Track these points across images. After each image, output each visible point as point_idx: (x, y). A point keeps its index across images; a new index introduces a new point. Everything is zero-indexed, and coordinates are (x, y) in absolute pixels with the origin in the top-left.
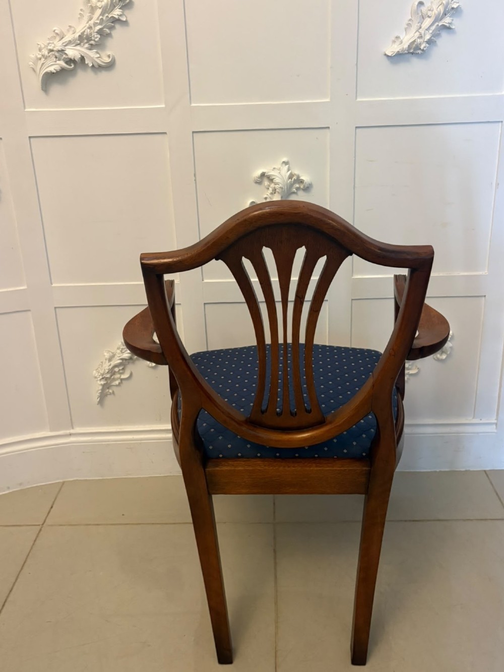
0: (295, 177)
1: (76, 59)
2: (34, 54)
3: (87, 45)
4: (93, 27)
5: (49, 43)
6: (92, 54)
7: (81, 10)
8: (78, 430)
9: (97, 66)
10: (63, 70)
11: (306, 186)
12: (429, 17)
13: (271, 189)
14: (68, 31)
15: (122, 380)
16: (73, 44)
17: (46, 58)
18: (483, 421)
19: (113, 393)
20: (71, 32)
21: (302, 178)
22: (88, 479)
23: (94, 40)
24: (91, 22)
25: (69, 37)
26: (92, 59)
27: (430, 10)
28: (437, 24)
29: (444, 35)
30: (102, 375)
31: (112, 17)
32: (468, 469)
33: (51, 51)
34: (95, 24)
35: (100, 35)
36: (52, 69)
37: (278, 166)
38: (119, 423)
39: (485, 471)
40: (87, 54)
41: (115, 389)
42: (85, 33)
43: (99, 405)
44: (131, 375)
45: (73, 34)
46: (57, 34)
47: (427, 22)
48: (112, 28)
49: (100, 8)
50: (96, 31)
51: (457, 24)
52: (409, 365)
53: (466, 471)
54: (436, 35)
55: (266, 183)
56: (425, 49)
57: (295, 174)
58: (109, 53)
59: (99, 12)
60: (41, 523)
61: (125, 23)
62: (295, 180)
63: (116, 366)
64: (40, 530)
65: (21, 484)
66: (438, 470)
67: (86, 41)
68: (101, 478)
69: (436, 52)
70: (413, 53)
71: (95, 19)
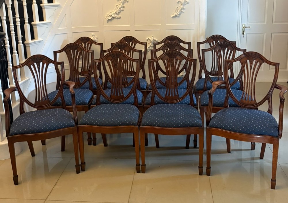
0: (154, 39)
1: (114, 17)
2: (106, 16)
5: (109, 14)
6: (117, 16)
7: (115, 8)
9: (118, 18)
10: (111, 19)
11: (156, 41)
13: (150, 42)
17: (108, 17)
25: (113, 13)
27: (179, 9)
28: (180, 11)
29: (182, 13)
36: (110, 19)
37: (151, 37)
42: (116, 12)
46: (111, 12)
47: (178, 11)
48: (121, 11)
50: (118, 12)
51: (184, 11)
54: (180, 13)
55: (149, 40)
56: (178, 16)
58: (120, 16)
59: (118, 9)
67: (116, 14)
69: (181, 16)
70: (176, 17)
71: (118, 10)
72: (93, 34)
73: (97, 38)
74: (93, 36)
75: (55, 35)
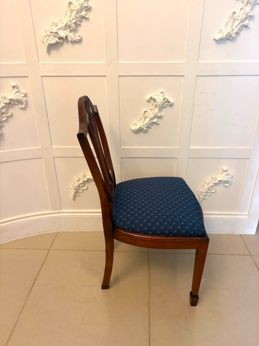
0: (166, 100)
1: (63, 37)
2: (43, 34)
3: (69, 30)
4: (72, 21)
5: (50, 29)
6: (71, 35)
7: (66, 11)
8: (63, 211)
9: (73, 41)
10: (57, 43)
11: (171, 104)
12: (238, 20)
13: (154, 105)
14: (60, 22)
15: (83, 190)
16: (62, 29)
17: (49, 36)
18: (242, 213)
19: (79, 195)
20: (61, 23)
21: (169, 100)
22: (68, 231)
23: (72, 28)
24: (71, 18)
25: (60, 25)
26: (71, 37)
27: (238, 16)
28: (241, 24)
29: (244, 30)
30: (75, 187)
31: (81, 15)
32: (233, 233)
33: (51, 32)
34: (73, 19)
35: (75, 25)
36: (52, 42)
37: (158, 94)
38: (82, 208)
39: (241, 234)
40: (69, 35)
41: (81, 194)
42: (68, 24)
43: (73, 201)
44: (87, 188)
45: (62, 24)
46: (54, 24)
47: (237, 23)
48: (81, 21)
49: (75, 11)
50: (73, 23)
52: (212, 188)
53: (232, 234)
54: (240, 30)
55: (152, 102)
56: (234, 37)
57: (166, 98)
58: (79, 34)
59: (74, 13)
60: (49, 248)
61: (87, 19)
62: (166, 101)
63: (81, 184)
64: (49, 252)
65: (39, 232)
66: (220, 233)
67: (68, 28)
68: (74, 231)
71: (73, 17)
72: (13, 84)
73: (26, 95)
74: (16, 90)
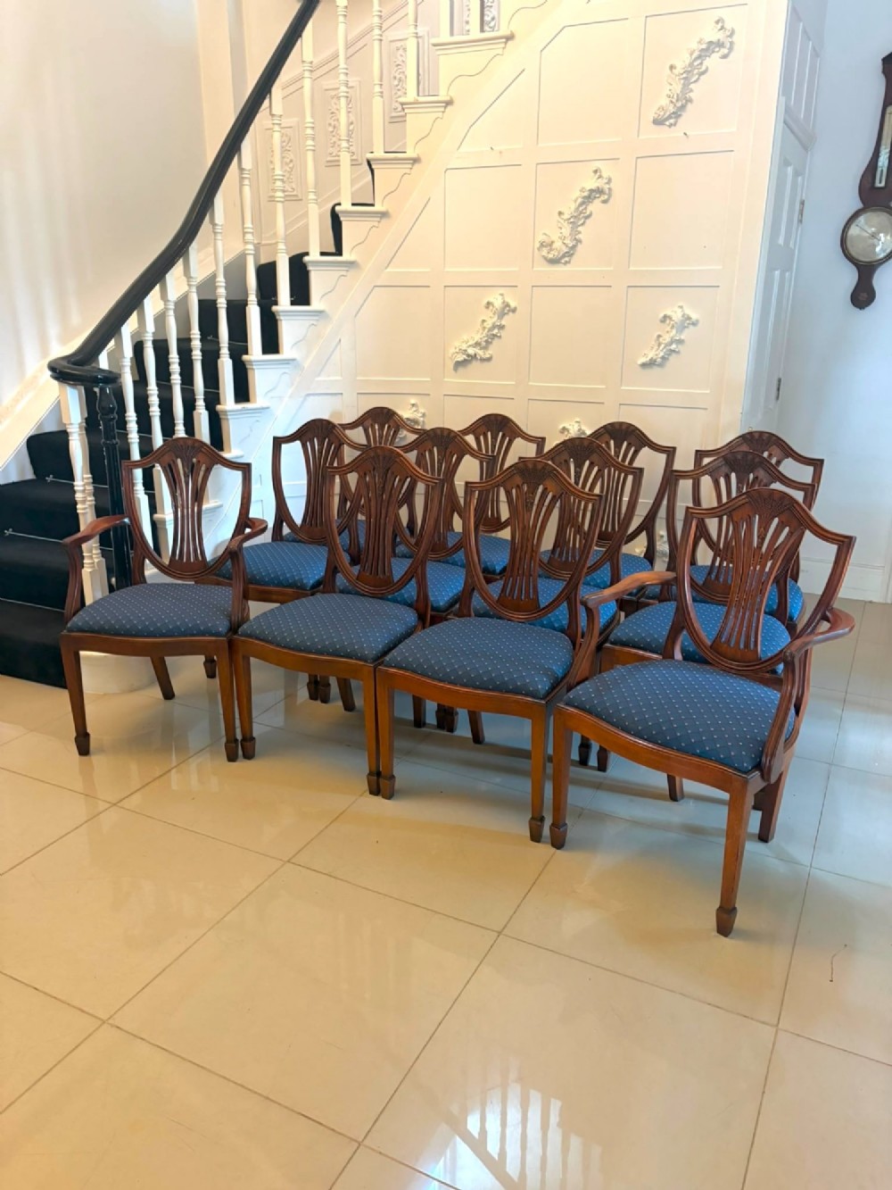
51: (679, 347)
69: (669, 364)
70: (654, 364)
75: (309, 395)
